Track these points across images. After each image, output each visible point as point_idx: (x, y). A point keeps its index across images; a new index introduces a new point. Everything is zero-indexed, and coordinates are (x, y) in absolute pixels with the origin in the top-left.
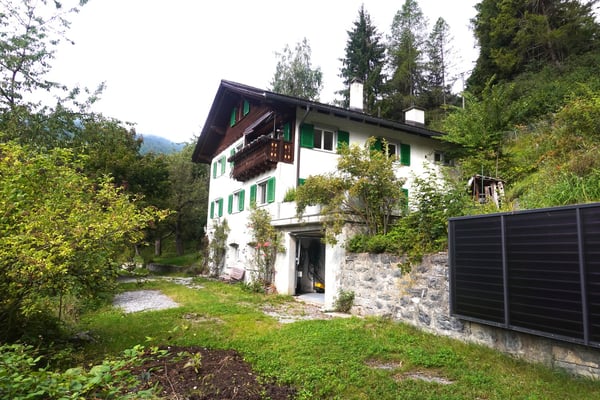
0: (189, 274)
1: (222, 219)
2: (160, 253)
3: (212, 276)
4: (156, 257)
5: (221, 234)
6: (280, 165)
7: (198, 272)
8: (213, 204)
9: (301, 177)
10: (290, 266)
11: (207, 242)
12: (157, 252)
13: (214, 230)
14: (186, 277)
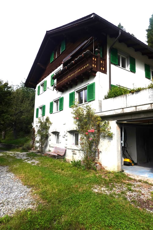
0: (24, 150)
1: (45, 117)
2: (5, 137)
3: (39, 152)
4: (3, 140)
5: (45, 126)
6: (98, 74)
7: (29, 148)
8: (37, 110)
9: (113, 83)
10: (118, 148)
11: (34, 132)
12: (3, 138)
13: (39, 124)
14: (22, 152)
